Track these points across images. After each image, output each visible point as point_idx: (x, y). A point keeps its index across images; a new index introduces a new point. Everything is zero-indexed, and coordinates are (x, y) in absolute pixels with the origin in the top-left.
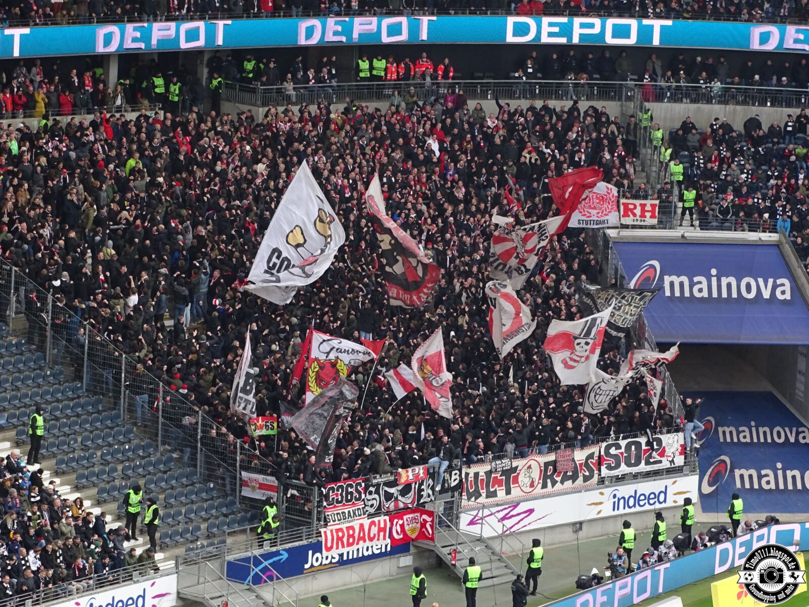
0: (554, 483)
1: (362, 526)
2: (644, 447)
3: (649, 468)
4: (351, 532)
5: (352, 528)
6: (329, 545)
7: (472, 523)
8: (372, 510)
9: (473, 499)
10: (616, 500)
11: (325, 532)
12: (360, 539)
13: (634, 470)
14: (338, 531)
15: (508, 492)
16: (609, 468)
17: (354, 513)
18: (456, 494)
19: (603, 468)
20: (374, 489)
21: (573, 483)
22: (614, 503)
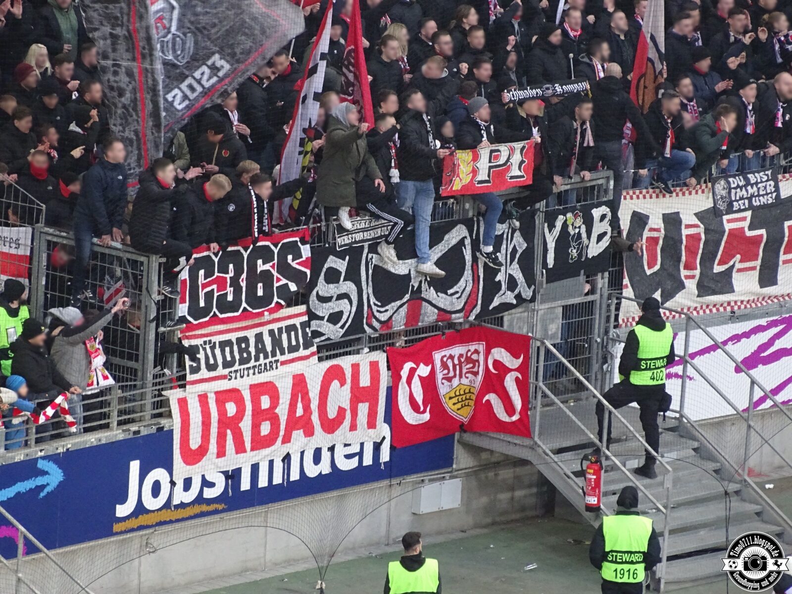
1: (300, 383)
4: (265, 402)
5: (270, 389)
6: (195, 442)
8: (334, 332)
11: (183, 403)
12: (294, 423)
14: (223, 397)
15: (769, 277)
17: (277, 342)
18: (602, 282)
20: (341, 265)
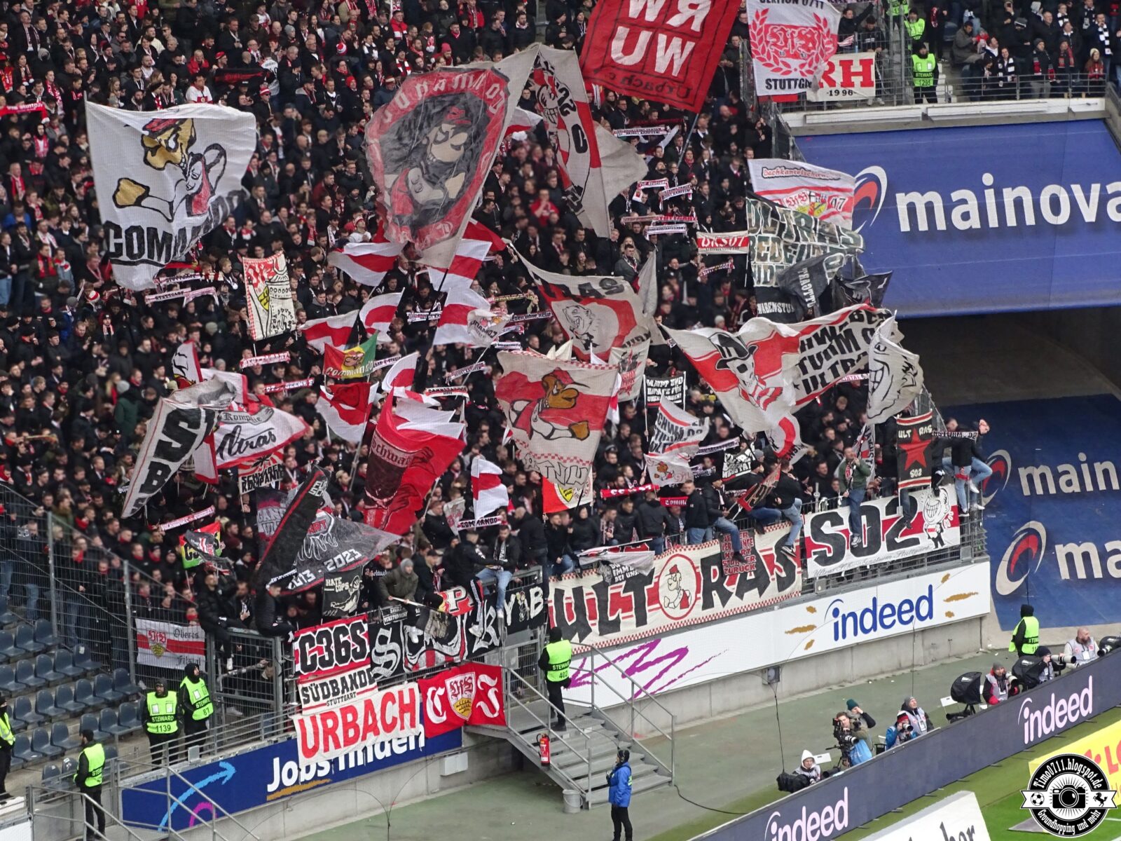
0: (725, 597)
1: (369, 705)
2: (883, 516)
3: (896, 555)
4: (350, 718)
5: (352, 710)
6: (311, 744)
8: (387, 673)
9: (576, 638)
10: (839, 619)
11: (301, 722)
12: (368, 728)
13: (868, 560)
14: (325, 717)
16: (823, 560)
17: (353, 682)
18: (541, 631)
19: (811, 561)
20: (388, 634)
21: (761, 593)
22: (836, 625)
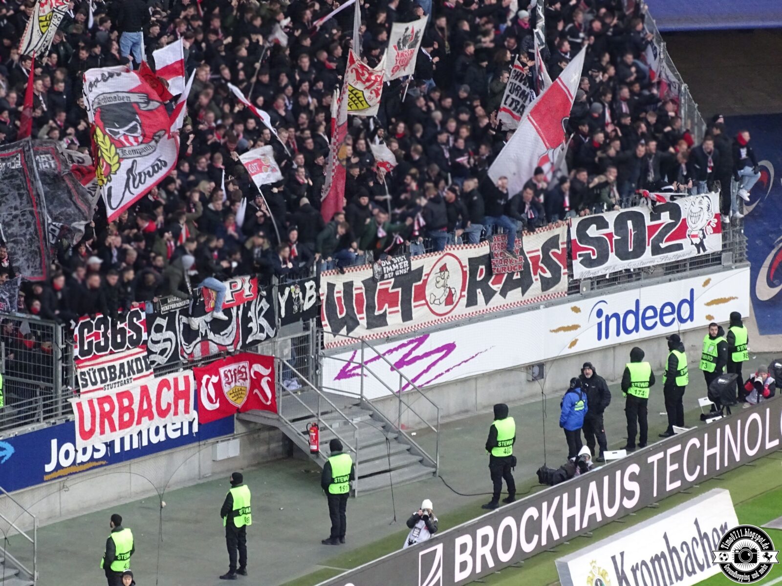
0: (489, 295)
1: (145, 390)
2: (648, 222)
3: (660, 259)
4: (126, 402)
5: (128, 395)
6: (87, 427)
7: (344, 374)
8: (162, 360)
9: (344, 331)
10: (603, 319)
11: (79, 405)
12: (142, 413)
13: (633, 264)
14: (101, 401)
15: (407, 315)
16: (588, 262)
17: (130, 368)
18: (312, 323)
19: (576, 263)
20: (164, 322)
21: (523, 293)
22: (600, 325)
